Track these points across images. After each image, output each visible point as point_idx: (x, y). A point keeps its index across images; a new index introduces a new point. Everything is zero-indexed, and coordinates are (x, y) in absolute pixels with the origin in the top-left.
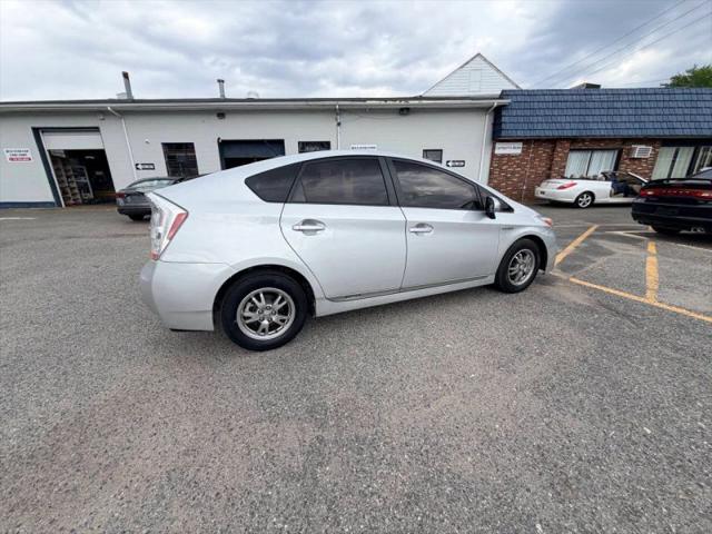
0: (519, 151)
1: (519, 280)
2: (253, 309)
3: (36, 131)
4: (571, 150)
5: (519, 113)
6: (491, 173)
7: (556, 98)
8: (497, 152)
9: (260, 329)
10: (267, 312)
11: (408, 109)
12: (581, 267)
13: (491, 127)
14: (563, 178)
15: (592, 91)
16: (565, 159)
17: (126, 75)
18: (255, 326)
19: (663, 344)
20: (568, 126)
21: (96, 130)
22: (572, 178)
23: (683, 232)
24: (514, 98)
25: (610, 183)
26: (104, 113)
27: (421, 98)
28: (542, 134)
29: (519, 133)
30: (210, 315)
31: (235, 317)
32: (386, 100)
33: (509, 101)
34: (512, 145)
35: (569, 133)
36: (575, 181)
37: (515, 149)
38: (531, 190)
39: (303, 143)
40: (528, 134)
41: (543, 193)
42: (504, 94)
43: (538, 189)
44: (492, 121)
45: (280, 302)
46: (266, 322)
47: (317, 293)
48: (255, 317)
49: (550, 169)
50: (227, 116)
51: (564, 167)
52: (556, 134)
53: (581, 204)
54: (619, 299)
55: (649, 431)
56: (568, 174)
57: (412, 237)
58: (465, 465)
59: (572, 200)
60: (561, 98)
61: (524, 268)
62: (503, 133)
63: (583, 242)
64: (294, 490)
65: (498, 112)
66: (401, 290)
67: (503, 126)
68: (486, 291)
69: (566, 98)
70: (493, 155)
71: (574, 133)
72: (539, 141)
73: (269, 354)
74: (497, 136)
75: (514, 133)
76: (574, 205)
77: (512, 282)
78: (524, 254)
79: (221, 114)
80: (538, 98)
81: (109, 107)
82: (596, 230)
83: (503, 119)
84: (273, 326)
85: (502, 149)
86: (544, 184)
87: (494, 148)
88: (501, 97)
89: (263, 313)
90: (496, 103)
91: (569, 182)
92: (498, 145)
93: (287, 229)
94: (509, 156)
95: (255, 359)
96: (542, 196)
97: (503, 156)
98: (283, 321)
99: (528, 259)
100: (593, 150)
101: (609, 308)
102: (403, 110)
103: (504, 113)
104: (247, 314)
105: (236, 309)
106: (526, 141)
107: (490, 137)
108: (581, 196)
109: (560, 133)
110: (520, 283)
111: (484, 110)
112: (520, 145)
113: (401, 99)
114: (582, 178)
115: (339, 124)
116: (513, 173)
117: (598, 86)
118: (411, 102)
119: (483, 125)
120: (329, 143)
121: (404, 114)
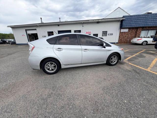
0: (127, 31)
1: (113, 63)
2: (48, 66)
3: (26, 30)
4: (142, 30)
5: (127, 21)
6: (120, 36)
7: (138, 17)
8: (121, 31)
9: (50, 70)
10: (51, 67)
12: (134, 60)
13: (120, 25)
14: (139, 37)
15: (149, 14)
16: (140, 33)
17: (41, 18)
18: (49, 69)
19: (144, 81)
20: (141, 24)
21: (36, 29)
22: (141, 37)
24: (126, 18)
25: (153, 39)
26: (37, 26)
27: (103, 19)
28: (134, 26)
29: (127, 26)
30: (39, 67)
31: (44, 68)
32: (93, 20)
33: (125, 18)
34: (125, 29)
35: (142, 26)
36: (142, 38)
37: (126, 30)
38: (130, 41)
39: (75, 31)
40: (130, 26)
41: (133, 41)
42: (124, 17)
43: (132, 40)
44: (120, 24)
45: (54, 65)
46: (51, 69)
47: (61, 64)
48: (48, 68)
49: (136, 35)
50: (60, 26)
51: (140, 35)
52: (138, 26)
53: (143, 44)
54: (139, 69)
55: (126, 102)
56: (140, 37)
57: (83, 52)
58: (77, 102)
59: (141, 43)
60: (140, 17)
61: (115, 60)
62: (123, 27)
63: (139, 54)
64: (42, 102)
65: (122, 21)
66: (81, 64)
67: (123, 25)
69: (141, 17)
70: (120, 32)
71: (143, 26)
72: (133, 28)
73: (51, 75)
74: (121, 27)
75: (126, 27)
76: (142, 44)
77: (111, 63)
78: (114, 57)
79: (58, 25)
81: (38, 25)
82: (144, 51)
83: (123, 23)
84: (52, 70)
85: (122, 31)
86: (133, 39)
87: (120, 30)
88: (123, 18)
89: (50, 67)
90: (121, 19)
91: (140, 38)
92: (122, 30)
93: (55, 50)
94: (125, 32)
95: (49, 76)
96: (133, 42)
97: (123, 32)
98: (55, 69)
99: (115, 58)
100: (149, 30)
101: (135, 71)
102: (98, 22)
103: (123, 22)
104: (47, 67)
105: (44, 66)
106: (129, 28)
107: (119, 28)
108: (144, 42)
109: (139, 26)
110: (113, 64)
111: (118, 21)
112: (128, 29)
113: (97, 20)
114: (144, 37)
115: (83, 26)
116: (125, 36)
118: (100, 20)
119: (118, 25)
120: (81, 30)
121: (98, 23)
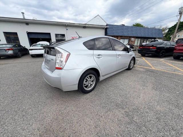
4: (121, 39)
5: (110, 30)
9: (88, 87)
10: (90, 82)
11: (86, 27)
13: (105, 33)
15: (124, 26)
18: (86, 87)
20: (120, 33)
23: (146, 55)
25: (129, 46)
28: (115, 35)
30: (77, 85)
31: (83, 85)
32: (80, 24)
33: (108, 27)
35: (120, 35)
39: (56, 34)
42: (107, 25)
44: (105, 31)
45: (93, 79)
48: (87, 84)
52: (118, 35)
57: (117, 58)
60: (118, 27)
61: (132, 64)
62: (108, 34)
65: (106, 29)
66: (115, 72)
68: (127, 71)
78: (132, 61)
79: (27, 24)
80: (114, 27)
83: (107, 31)
84: (91, 85)
88: (106, 26)
90: (106, 27)
100: (124, 39)
103: (107, 29)
105: (83, 82)
110: (131, 68)
111: (103, 28)
113: (84, 24)
115: (67, 29)
117: (124, 25)
118: (86, 25)
119: (103, 32)
120: (64, 35)
121: (85, 28)
